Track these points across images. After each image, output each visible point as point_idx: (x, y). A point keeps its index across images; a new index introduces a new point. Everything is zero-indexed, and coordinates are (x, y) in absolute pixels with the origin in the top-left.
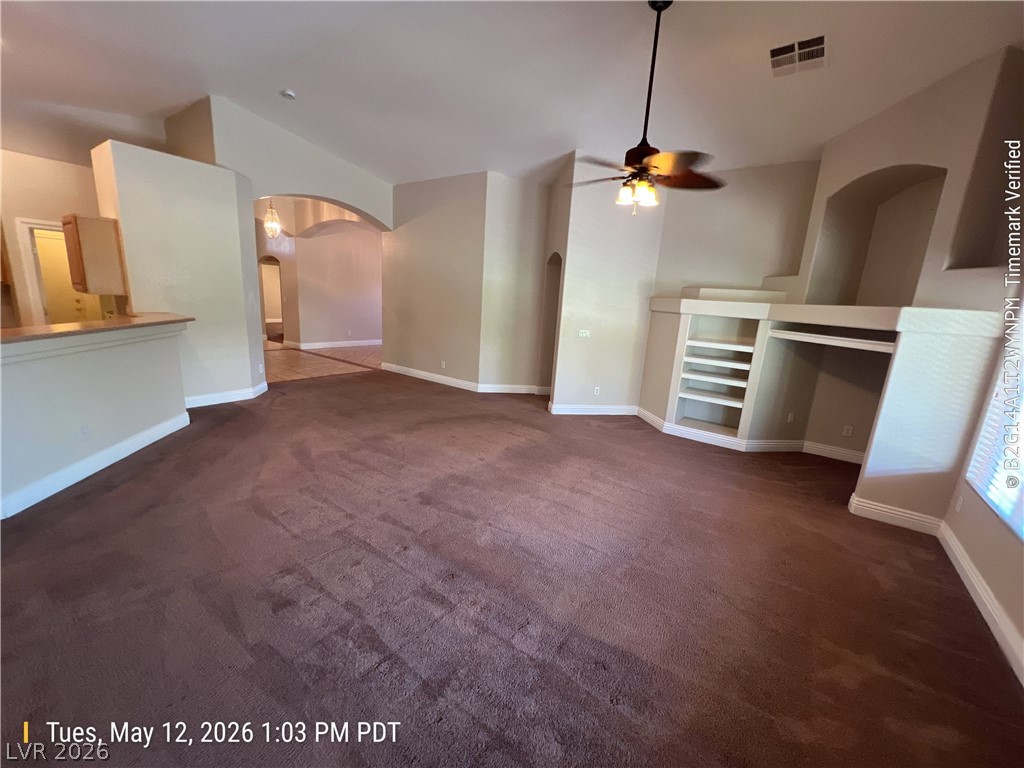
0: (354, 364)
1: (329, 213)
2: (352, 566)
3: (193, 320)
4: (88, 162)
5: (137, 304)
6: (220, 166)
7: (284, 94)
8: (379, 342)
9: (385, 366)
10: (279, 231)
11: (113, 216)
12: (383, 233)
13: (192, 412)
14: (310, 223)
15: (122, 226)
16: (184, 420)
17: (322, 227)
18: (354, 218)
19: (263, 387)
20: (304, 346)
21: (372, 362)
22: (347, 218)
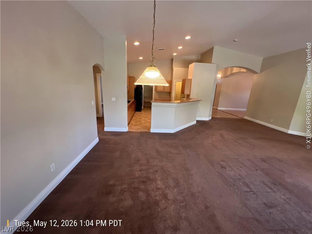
0: (235, 116)
1: (235, 70)
2: (240, 167)
3: (202, 100)
4: (188, 67)
5: (191, 97)
6: (212, 63)
7: (234, 41)
8: (245, 110)
9: (246, 118)
10: (220, 77)
11: (191, 78)
12: (255, 75)
13: (197, 121)
14: (229, 73)
15: (192, 80)
16: (195, 122)
17: (232, 74)
18: (245, 70)
19: (210, 118)
20: (219, 109)
21: (241, 116)
22: (242, 71)
